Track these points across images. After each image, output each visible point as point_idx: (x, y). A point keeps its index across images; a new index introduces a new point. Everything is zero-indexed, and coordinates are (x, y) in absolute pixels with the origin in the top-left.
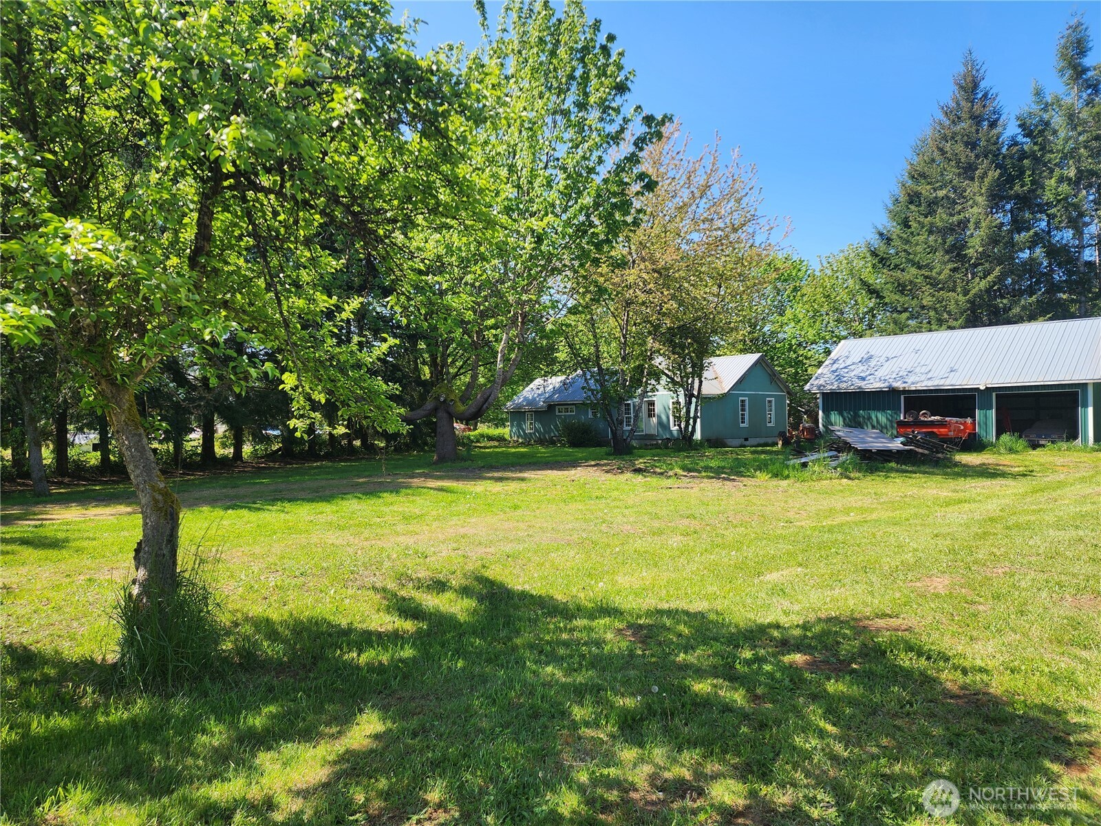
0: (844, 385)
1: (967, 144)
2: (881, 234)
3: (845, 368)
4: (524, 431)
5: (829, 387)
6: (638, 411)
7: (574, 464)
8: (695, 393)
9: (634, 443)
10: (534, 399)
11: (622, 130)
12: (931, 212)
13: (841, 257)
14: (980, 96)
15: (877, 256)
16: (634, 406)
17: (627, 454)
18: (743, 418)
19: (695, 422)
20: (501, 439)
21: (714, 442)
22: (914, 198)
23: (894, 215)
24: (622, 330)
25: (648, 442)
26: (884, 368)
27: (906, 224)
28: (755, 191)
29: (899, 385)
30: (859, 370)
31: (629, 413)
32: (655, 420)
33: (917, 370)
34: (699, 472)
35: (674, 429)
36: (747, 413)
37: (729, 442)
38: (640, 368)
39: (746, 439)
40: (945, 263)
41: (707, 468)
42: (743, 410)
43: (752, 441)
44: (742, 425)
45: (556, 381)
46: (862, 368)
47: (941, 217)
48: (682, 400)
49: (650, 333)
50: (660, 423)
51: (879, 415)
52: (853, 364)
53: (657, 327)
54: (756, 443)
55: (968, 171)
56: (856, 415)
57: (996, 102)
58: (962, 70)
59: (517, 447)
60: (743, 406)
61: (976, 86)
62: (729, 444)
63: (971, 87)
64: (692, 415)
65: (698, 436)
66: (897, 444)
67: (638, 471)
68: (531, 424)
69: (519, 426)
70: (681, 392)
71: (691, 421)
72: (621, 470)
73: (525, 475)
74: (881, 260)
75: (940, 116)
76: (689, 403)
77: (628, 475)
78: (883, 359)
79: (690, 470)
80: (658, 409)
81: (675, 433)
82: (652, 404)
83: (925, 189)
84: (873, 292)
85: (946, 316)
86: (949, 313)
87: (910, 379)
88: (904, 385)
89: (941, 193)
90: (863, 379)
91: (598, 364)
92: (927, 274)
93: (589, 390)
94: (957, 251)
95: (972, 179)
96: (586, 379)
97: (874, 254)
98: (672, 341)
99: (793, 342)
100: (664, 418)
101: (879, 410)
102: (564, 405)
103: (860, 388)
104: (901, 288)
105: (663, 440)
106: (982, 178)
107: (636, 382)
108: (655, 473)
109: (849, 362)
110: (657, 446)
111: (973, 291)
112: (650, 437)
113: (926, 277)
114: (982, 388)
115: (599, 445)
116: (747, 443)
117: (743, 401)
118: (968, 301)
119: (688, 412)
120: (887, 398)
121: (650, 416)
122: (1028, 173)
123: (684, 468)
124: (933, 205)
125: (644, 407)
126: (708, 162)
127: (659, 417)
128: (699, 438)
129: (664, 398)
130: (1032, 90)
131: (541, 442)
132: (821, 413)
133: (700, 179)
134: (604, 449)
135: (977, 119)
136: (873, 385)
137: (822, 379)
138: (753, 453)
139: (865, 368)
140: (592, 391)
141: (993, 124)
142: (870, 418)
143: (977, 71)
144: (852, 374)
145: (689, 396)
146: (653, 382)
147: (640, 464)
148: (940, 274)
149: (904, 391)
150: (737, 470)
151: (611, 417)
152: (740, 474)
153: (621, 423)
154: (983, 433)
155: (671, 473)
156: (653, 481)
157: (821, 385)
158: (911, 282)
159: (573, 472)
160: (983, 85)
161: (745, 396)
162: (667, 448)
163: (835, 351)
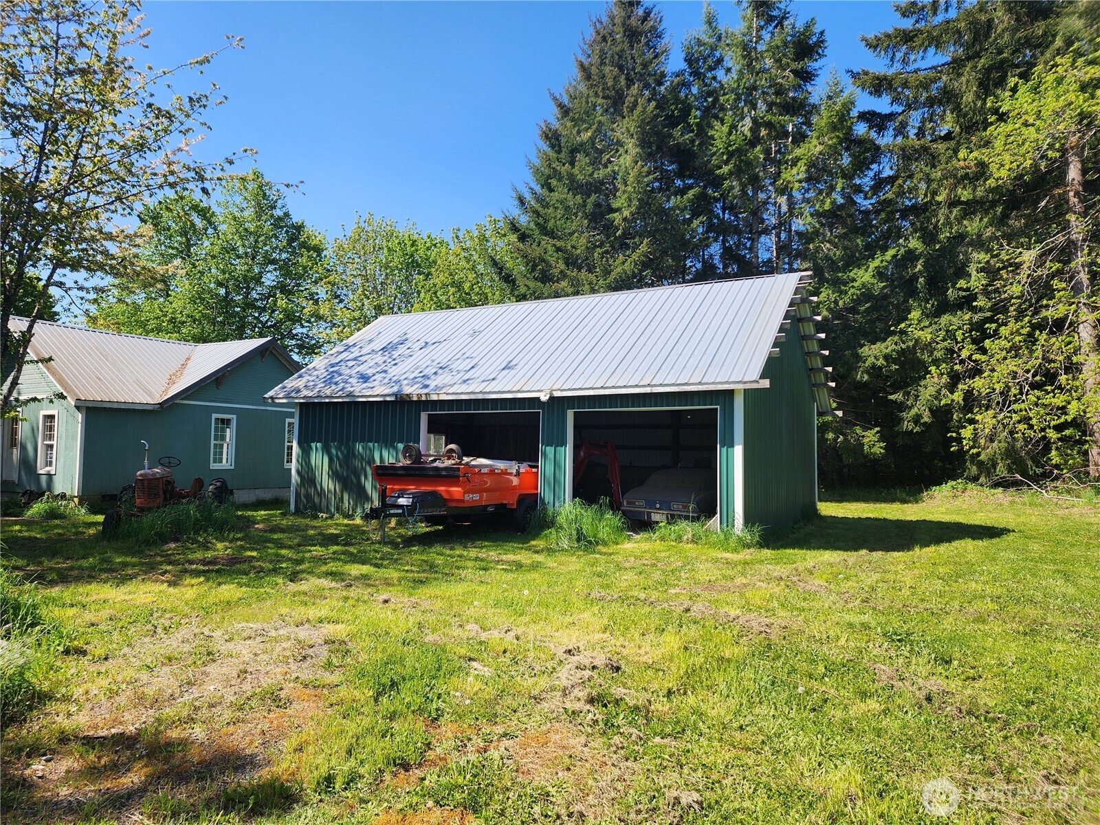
5: (305, 393)
18: (222, 453)
26: (412, 359)
29: (413, 390)
30: (370, 364)
32: (16, 454)
33: (454, 366)
35: (44, 471)
36: (231, 445)
42: (220, 438)
44: (216, 466)
46: (378, 360)
50: (25, 459)
51: (385, 454)
56: (350, 455)
60: (223, 430)
78: (417, 346)
80: (23, 430)
81: (43, 481)
87: (435, 381)
88: (424, 391)
90: (366, 380)
100: (30, 449)
101: (384, 440)
114: (544, 398)
117: (222, 422)
120: (399, 416)
127: (23, 448)
132: (294, 445)
136: (378, 390)
139: (381, 360)
142: (370, 460)
144: (356, 372)
149: (425, 404)
154: (548, 497)
157: (295, 390)
161: (227, 411)
163: (357, 334)
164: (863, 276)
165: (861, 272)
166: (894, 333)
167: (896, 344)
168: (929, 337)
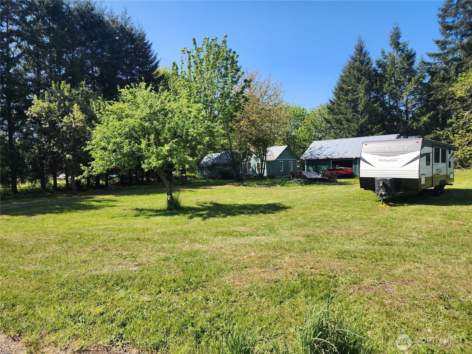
0: (313, 157)
1: (358, 71)
2: (331, 101)
3: (314, 151)
4: (204, 174)
5: (308, 158)
6: (245, 166)
7: (225, 184)
8: (264, 160)
9: (244, 178)
10: (207, 162)
11: (238, 80)
12: (346, 95)
13: (317, 109)
14: (364, 53)
15: (330, 109)
16: (244, 164)
17: (241, 181)
18: (281, 168)
19: (264, 170)
20: (194, 177)
21: (271, 176)
22: (341, 89)
23: (336, 94)
24: (239, 140)
25: (249, 177)
26: (326, 151)
27: (339, 98)
28: (283, 92)
29: (330, 157)
30: (318, 152)
31: (242, 167)
32: (251, 169)
33: (336, 152)
34: (262, 185)
35: (257, 172)
36: (283, 167)
37: (276, 176)
38: (245, 153)
39: (283, 176)
40: (350, 113)
41: (264, 184)
42: (281, 165)
43: (285, 176)
44: (281, 171)
45: (215, 155)
46: (319, 151)
47: (350, 97)
48: (260, 162)
49: (248, 141)
50: (253, 170)
51: (324, 167)
52: (317, 149)
53: (250, 139)
54: (286, 177)
55: (359, 80)
56: (317, 167)
57: (369, 55)
58: (357, 43)
59: (202, 180)
60: (281, 164)
61: (362, 49)
62: (277, 177)
63: (360, 50)
64: (263, 168)
65: (265, 174)
66: (319, 176)
67: (244, 185)
68: (206, 171)
69: (202, 172)
70: (259, 160)
71: (263, 170)
72: (239, 185)
73: (211, 187)
74: (331, 110)
75: (350, 59)
76: (262, 164)
77: (242, 186)
78: (326, 148)
79: (259, 185)
80: (252, 165)
81: (258, 174)
82: (250, 164)
83: (344, 86)
84: (328, 122)
85: (351, 132)
86: (352, 130)
87: (333, 155)
88: (331, 157)
89: (350, 88)
90: (319, 155)
91: (231, 151)
92: (345, 117)
93: (228, 160)
94: (355, 109)
95: (359, 83)
96: (227, 156)
97: (329, 108)
98: (256, 143)
99: (302, 139)
100: (254, 168)
101: (324, 165)
102: (218, 164)
103: (318, 158)
104: (337, 121)
105: (254, 176)
106: (363, 83)
107: (244, 157)
108: (249, 186)
109: (315, 149)
110: (252, 179)
111: (360, 123)
112: (250, 175)
113: (345, 118)
114: (354, 158)
115: (232, 179)
116: (283, 177)
117: (281, 162)
118: (358, 126)
119: (262, 167)
120: (327, 161)
121: (249, 168)
122: (378, 82)
123: (258, 184)
124: (348, 92)
125: (247, 165)
126: (266, 83)
127: (252, 168)
128: (266, 175)
129: (254, 162)
130: (381, 51)
131: (210, 178)
132: (306, 166)
133: (264, 89)
134: (233, 180)
135: (362, 62)
136: (322, 157)
137: (307, 155)
138: (281, 180)
139: (320, 151)
140: (230, 160)
141: (368, 64)
142: (321, 168)
143: (362, 44)
144: (316, 153)
145: (262, 161)
146: (250, 157)
147: (245, 184)
148: (349, 117)
149: (332, 159)
150: (273, 184)
151: (236, 169)
152: (273, 185)
153: (239, 171)
154: (355, 172)
155: (254, 186)
156: (248, 188)
157: (306, 157)
158: (340, 119)
159: (225, 186)
160: (364, 49)
161: (282, 160)
162: (255, 179)
163: (311, 145)
164: (425, 119)
165: (424, 118)
166: (433, 132)
167: (434, 135)
168: (442, 133)
